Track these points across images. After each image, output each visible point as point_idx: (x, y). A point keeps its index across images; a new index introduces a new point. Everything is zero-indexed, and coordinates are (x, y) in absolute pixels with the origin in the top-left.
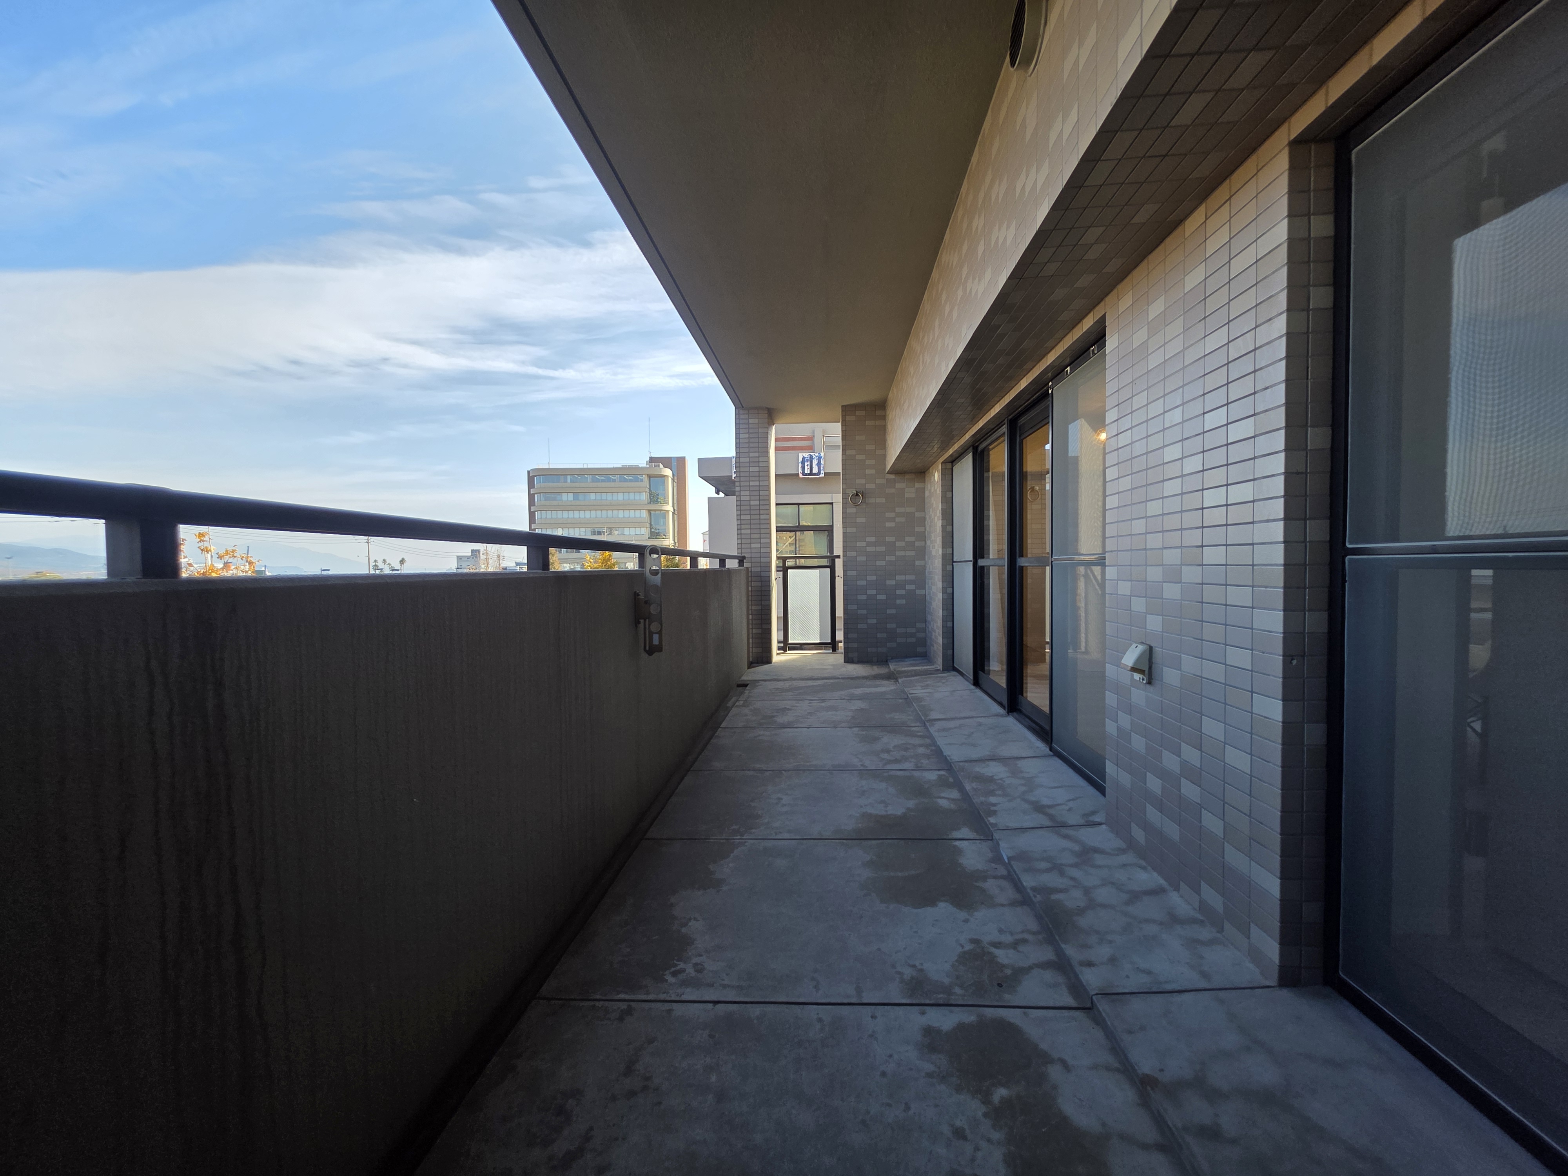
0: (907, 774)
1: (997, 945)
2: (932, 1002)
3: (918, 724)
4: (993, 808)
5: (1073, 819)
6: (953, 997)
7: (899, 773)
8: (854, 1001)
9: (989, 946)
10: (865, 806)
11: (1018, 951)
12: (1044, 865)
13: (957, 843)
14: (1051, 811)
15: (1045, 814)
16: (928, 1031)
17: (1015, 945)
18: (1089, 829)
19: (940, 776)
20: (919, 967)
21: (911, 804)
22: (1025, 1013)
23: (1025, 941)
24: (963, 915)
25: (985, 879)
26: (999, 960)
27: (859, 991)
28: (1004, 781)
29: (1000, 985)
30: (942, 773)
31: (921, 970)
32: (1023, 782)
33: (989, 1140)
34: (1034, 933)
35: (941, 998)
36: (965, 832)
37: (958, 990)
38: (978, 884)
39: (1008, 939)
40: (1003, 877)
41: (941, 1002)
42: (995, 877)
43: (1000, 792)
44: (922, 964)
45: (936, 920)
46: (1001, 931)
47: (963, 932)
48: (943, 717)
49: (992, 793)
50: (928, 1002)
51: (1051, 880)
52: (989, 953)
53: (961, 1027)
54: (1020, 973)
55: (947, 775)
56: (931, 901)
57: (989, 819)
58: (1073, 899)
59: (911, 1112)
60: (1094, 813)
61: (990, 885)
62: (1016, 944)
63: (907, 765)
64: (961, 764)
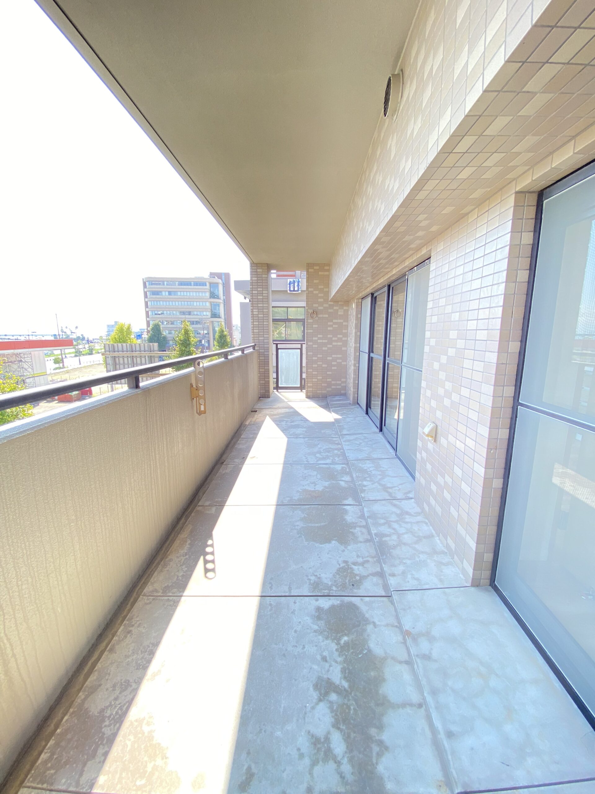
0: (327, 466)
1: (355, 564)
2: (322, 594)
3: (337, 436)
4: (364, 488)
5: (399, 495)
6: (331, 592)
7: (324, 466)
8: (287, 594)
9: (351, 564)
10: (306, 485)
11: (364, 567)
12: (382, 521)
13: (345, 507)
14: (390, 490)
15: (388, 492)
16: (319, 609)
17: (362, 564)
18: (406, 501)
19: (343, 468)
20: (319, 576)
21: (327, 484)
22: (361, 599)
23: (368, 561)
24: (342, 548)
25: (355, 527)
26: (355, 572)
27: (290, 589)
28: (372, 472)
29: (353, 585)
30: (344, 466)
31: (319, 578)
32: (380, 473)
33: (336, 662)
34: (373, 557)
35: (326, 592)
36: (350, 501)
37: (334, 588)
38: (351, 530)
39: (360, 560)
40: (363, 527)
41: (326, 594)
42: (360, 527)
43: (368, 479)
44: (320, 574)
45: (329, 551)
46: (358, 556)
47: (340, 557)
48: (349, 433)
49: (365, 479)
50: (320, 594)
51: (384, 529)
52: (351, 568)
53: (333, 607)
54: (363, 578)
55: (346, 467)
56: (328, 541)
57: (362, 494)
58: (392, 540)
59: (305, 650)
60: (410, 492)
61: (357, 530)
62: (364, 563)
63: (328, 461)
64: (353, 462)
